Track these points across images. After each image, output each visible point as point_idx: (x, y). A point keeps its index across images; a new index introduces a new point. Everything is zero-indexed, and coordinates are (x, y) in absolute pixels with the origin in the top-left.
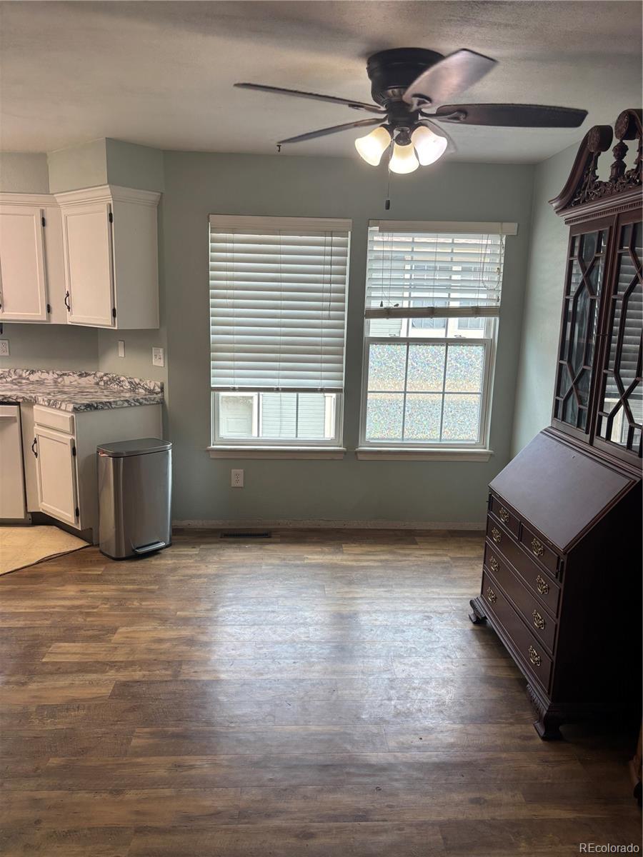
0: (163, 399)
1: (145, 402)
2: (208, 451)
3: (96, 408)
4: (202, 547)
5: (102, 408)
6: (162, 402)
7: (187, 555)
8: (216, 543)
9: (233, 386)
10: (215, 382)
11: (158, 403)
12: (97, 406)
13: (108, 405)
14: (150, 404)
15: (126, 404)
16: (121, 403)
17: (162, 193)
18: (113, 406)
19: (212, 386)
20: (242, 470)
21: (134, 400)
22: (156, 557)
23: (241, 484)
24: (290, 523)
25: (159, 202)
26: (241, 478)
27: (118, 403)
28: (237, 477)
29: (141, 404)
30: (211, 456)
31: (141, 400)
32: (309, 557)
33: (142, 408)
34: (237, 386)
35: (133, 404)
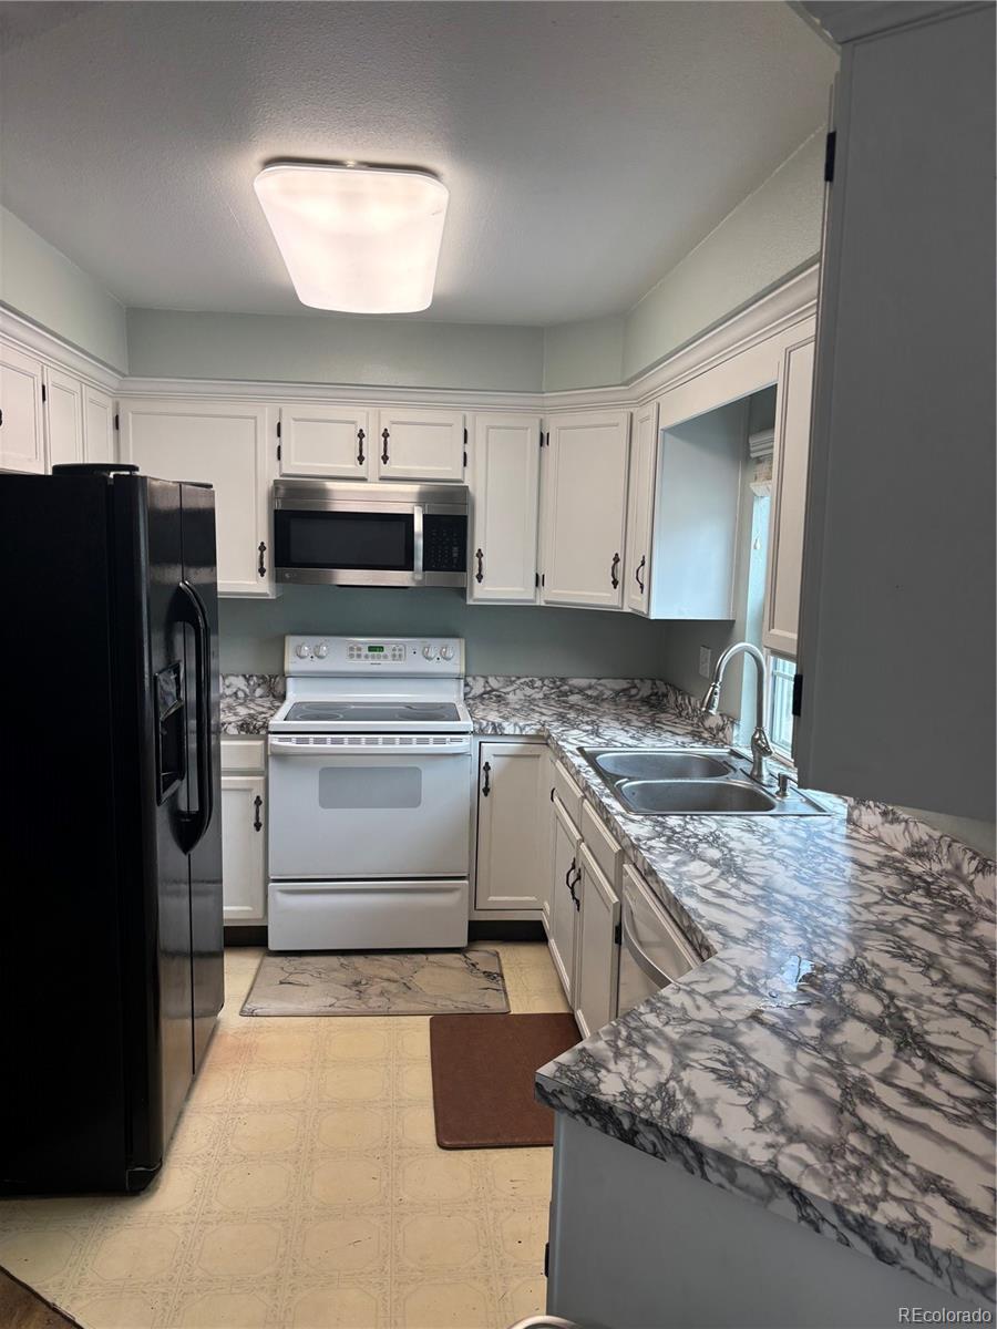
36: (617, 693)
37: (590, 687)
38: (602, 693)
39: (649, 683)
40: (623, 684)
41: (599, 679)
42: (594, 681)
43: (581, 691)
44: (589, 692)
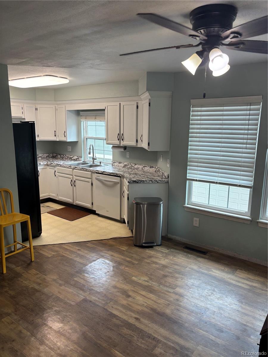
0: (168, 181)
1: (159, 182)
2: (184, 207)
3: (137, 183)
4: (172, 250)
5: (140, 183)
6: (168, 182)
7: (162, 252)
8: (179, 250)
9: (196, 179)
10: (189, 176)
11: (166, 183)
12: (138, 182)
13: (143, 182)
14: (162, 183)
15: (151, 182)
16: (149, 181)
17: (173, 92)
18: (145, 182)
19: (187, 178)
20: (198, 219)
21: (154, 180)
22: (150, 249)
23: (197, 225)
24: (220, 250)
25: (172, 96)
26: (198, 223)
27: (147, 181)
28: (196, 222)
29: (158, 182)
30: (185, 210)
31: (158, 181)
32: (214, 271)
33: (158, 184)
34: (198, 179)
35: (154, 182)
36: (47, 157)
37: (42, 156)
38: (44, 157)
39: (52, 154)
40: (48, 155)
41: (44, 154)
42: (43, 155)
43: (41, 157)
44: (42, 157)
